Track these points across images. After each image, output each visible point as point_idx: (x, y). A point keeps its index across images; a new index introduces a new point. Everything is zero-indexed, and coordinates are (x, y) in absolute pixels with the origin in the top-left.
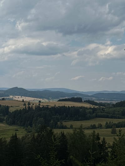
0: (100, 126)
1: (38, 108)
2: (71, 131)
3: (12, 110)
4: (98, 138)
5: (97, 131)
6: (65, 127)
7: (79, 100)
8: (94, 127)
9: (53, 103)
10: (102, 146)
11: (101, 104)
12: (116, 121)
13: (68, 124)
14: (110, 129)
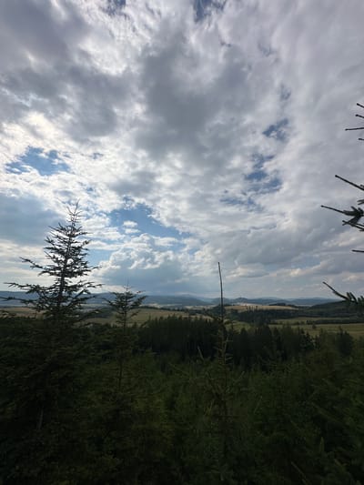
0: (303, 323)
1: (256, 310)
2: (281, 326)
3: (240, 312)
4: (303, 333)
5: (301, 327)
6: (276, 324)
7: (284, 305)
8: (298, 324)
9: (265, 307)
10: (307, 338)
11: (300, 307)
12: (315, 319)
13: (278, 321)
14: (311, 326)
